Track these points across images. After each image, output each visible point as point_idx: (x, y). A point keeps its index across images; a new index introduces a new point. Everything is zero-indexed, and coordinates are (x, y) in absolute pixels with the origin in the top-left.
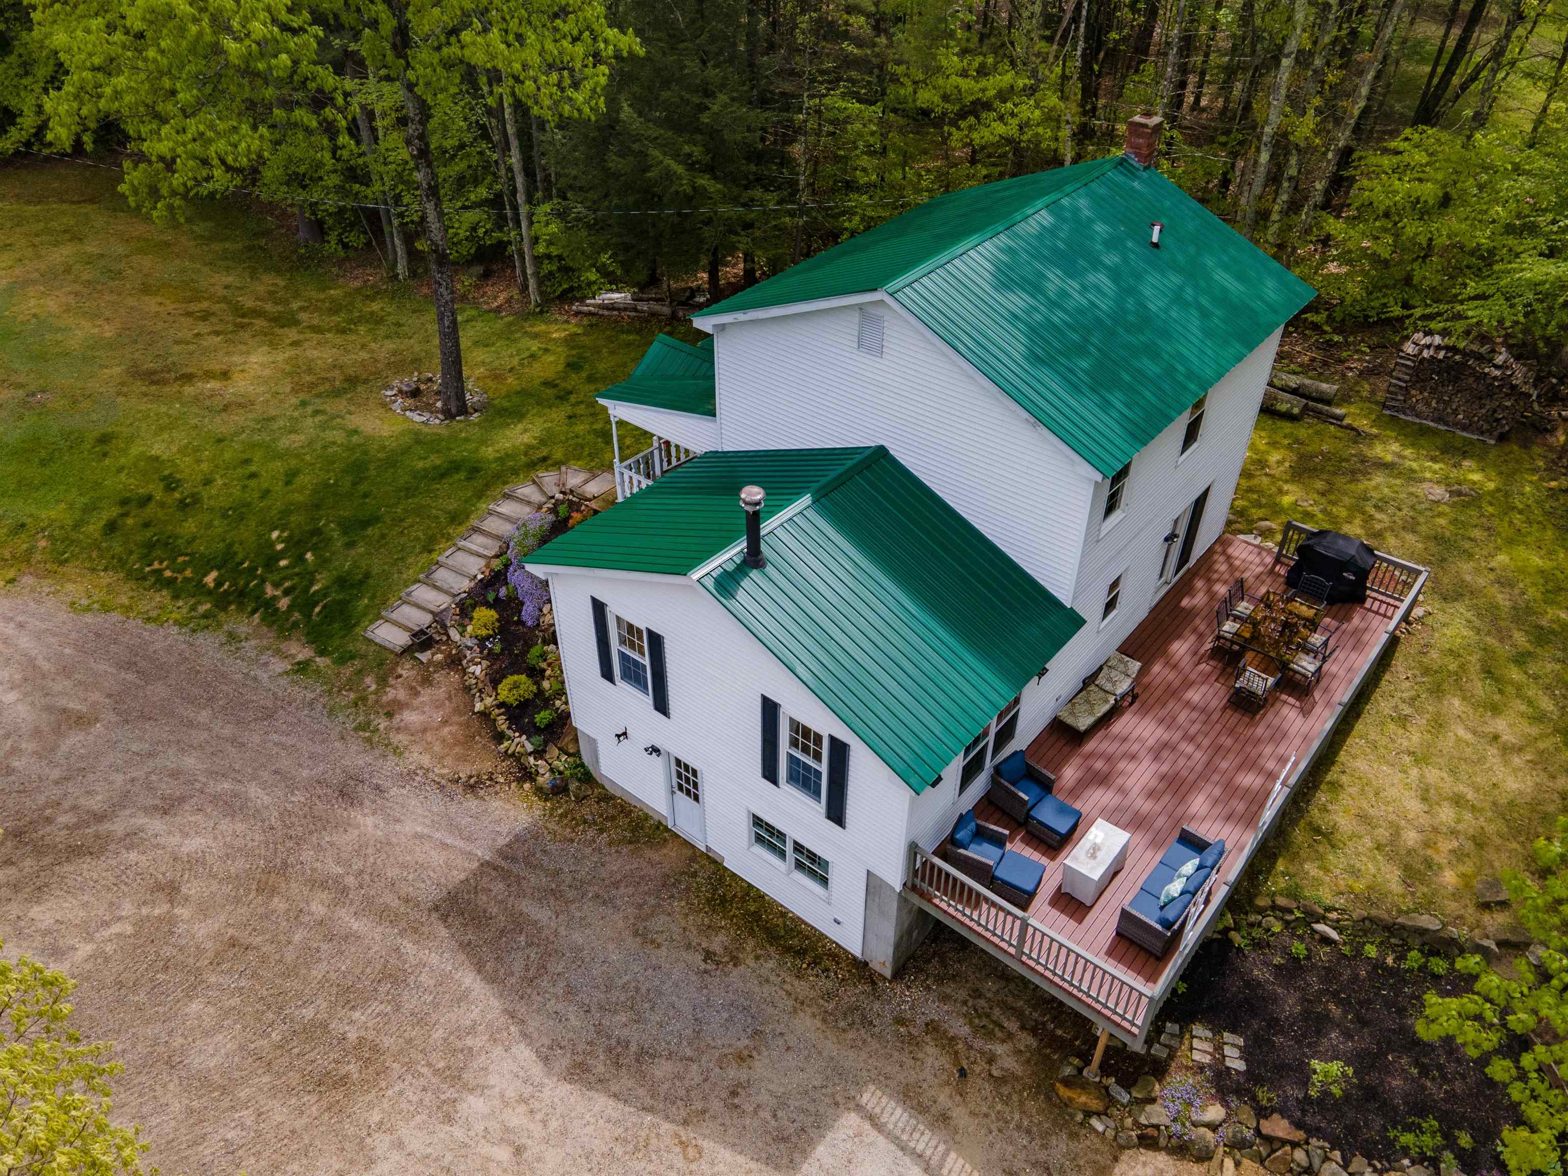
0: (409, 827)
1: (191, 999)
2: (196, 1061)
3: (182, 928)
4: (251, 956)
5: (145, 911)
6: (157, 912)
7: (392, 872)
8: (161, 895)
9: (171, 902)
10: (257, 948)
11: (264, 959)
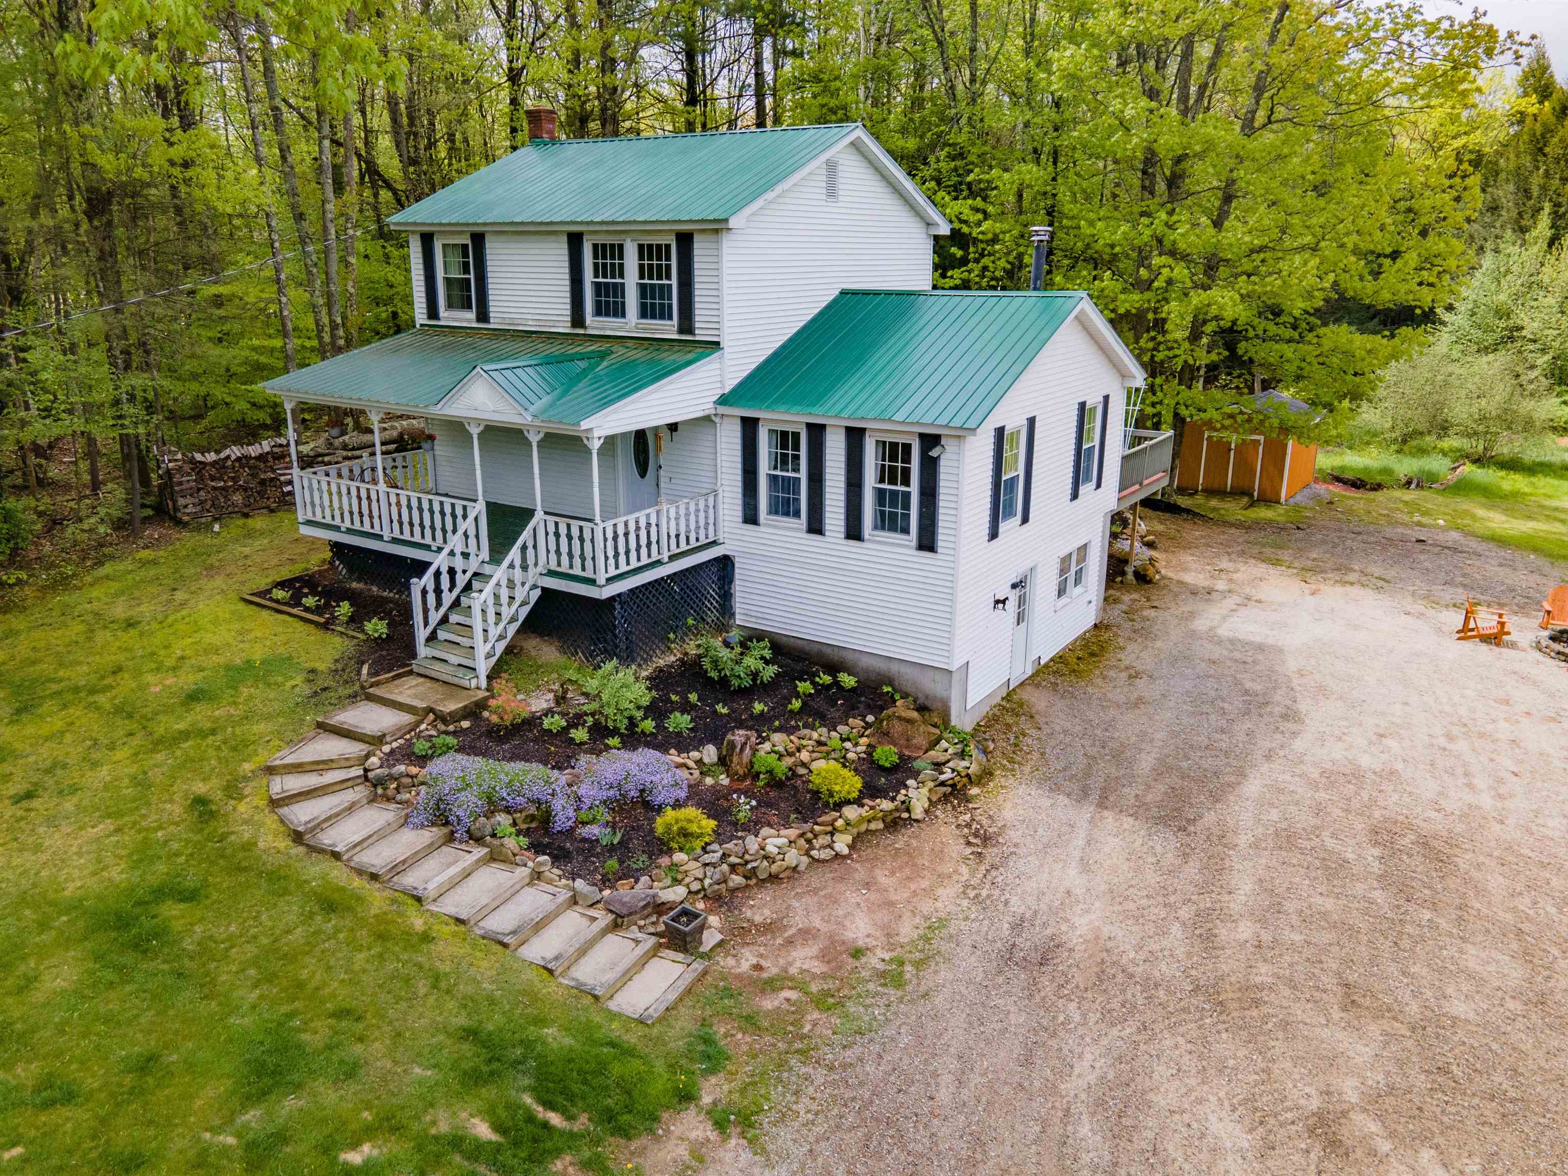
0: (1073, 878)
1: (1455, 1019)
2: (1516, 974)
3: (1377, 1078)
4: (1352, 977)
5: (1385, 1146)
6: (1374, 1127)
7: (1152, 878)
8: (1344, 1133)
9: (1344, 1114)
10: (1339, 974)
11: (1348, 962)
